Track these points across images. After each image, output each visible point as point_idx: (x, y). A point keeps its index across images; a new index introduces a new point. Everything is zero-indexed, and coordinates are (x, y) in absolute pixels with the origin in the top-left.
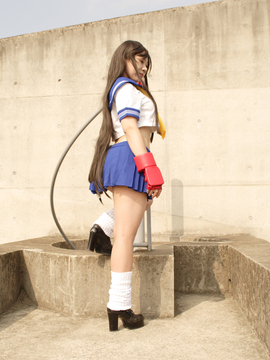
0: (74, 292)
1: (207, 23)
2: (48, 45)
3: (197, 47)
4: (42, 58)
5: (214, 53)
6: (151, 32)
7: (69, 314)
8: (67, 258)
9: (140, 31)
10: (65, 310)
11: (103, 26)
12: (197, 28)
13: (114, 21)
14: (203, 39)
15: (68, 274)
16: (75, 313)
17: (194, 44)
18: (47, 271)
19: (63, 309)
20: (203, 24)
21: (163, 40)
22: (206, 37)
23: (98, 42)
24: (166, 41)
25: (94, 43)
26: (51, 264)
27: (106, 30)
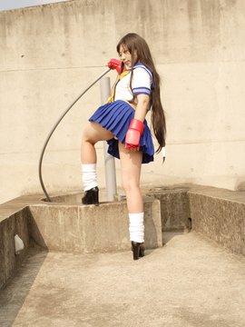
0: (85, 235)
1: (150, 7)
2: (10, 24)
3: (143, 28)
4: (5, 36)
5: (157, 33)
6: (103, 13)
7: (81, 252)
8: (77, 208)
9: (93, 13)
10: (76, 250)
11: (60, 7)
12: (142, 11)
13: (70, 3)
14: (148, 21)
15: (78, 222)
16: (86, 251)
17: (141, 25)
18: (56, 221)
19: (74, 249)
20: (147, 8)
21: (113, 21)
22: (150, 20)
23: (56, 21)
24: (116, 22)
25: (52, 23)
26: (60, 215)
27: (63, 11)
